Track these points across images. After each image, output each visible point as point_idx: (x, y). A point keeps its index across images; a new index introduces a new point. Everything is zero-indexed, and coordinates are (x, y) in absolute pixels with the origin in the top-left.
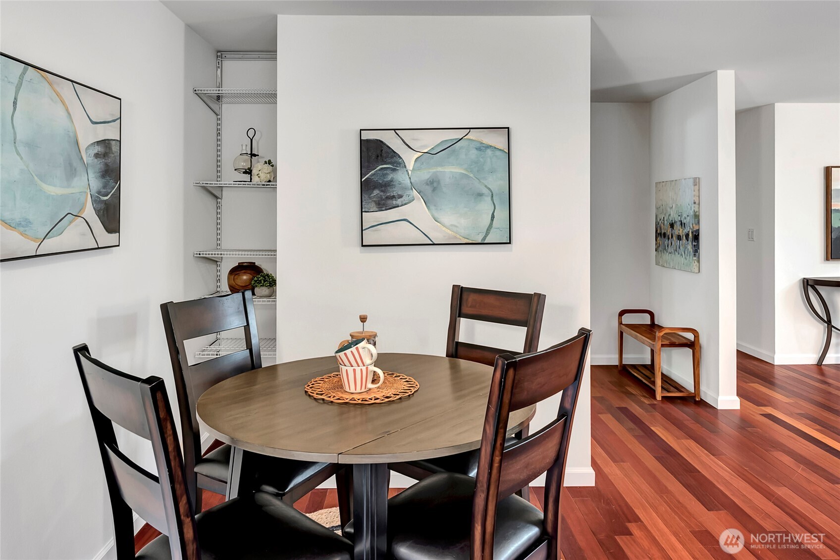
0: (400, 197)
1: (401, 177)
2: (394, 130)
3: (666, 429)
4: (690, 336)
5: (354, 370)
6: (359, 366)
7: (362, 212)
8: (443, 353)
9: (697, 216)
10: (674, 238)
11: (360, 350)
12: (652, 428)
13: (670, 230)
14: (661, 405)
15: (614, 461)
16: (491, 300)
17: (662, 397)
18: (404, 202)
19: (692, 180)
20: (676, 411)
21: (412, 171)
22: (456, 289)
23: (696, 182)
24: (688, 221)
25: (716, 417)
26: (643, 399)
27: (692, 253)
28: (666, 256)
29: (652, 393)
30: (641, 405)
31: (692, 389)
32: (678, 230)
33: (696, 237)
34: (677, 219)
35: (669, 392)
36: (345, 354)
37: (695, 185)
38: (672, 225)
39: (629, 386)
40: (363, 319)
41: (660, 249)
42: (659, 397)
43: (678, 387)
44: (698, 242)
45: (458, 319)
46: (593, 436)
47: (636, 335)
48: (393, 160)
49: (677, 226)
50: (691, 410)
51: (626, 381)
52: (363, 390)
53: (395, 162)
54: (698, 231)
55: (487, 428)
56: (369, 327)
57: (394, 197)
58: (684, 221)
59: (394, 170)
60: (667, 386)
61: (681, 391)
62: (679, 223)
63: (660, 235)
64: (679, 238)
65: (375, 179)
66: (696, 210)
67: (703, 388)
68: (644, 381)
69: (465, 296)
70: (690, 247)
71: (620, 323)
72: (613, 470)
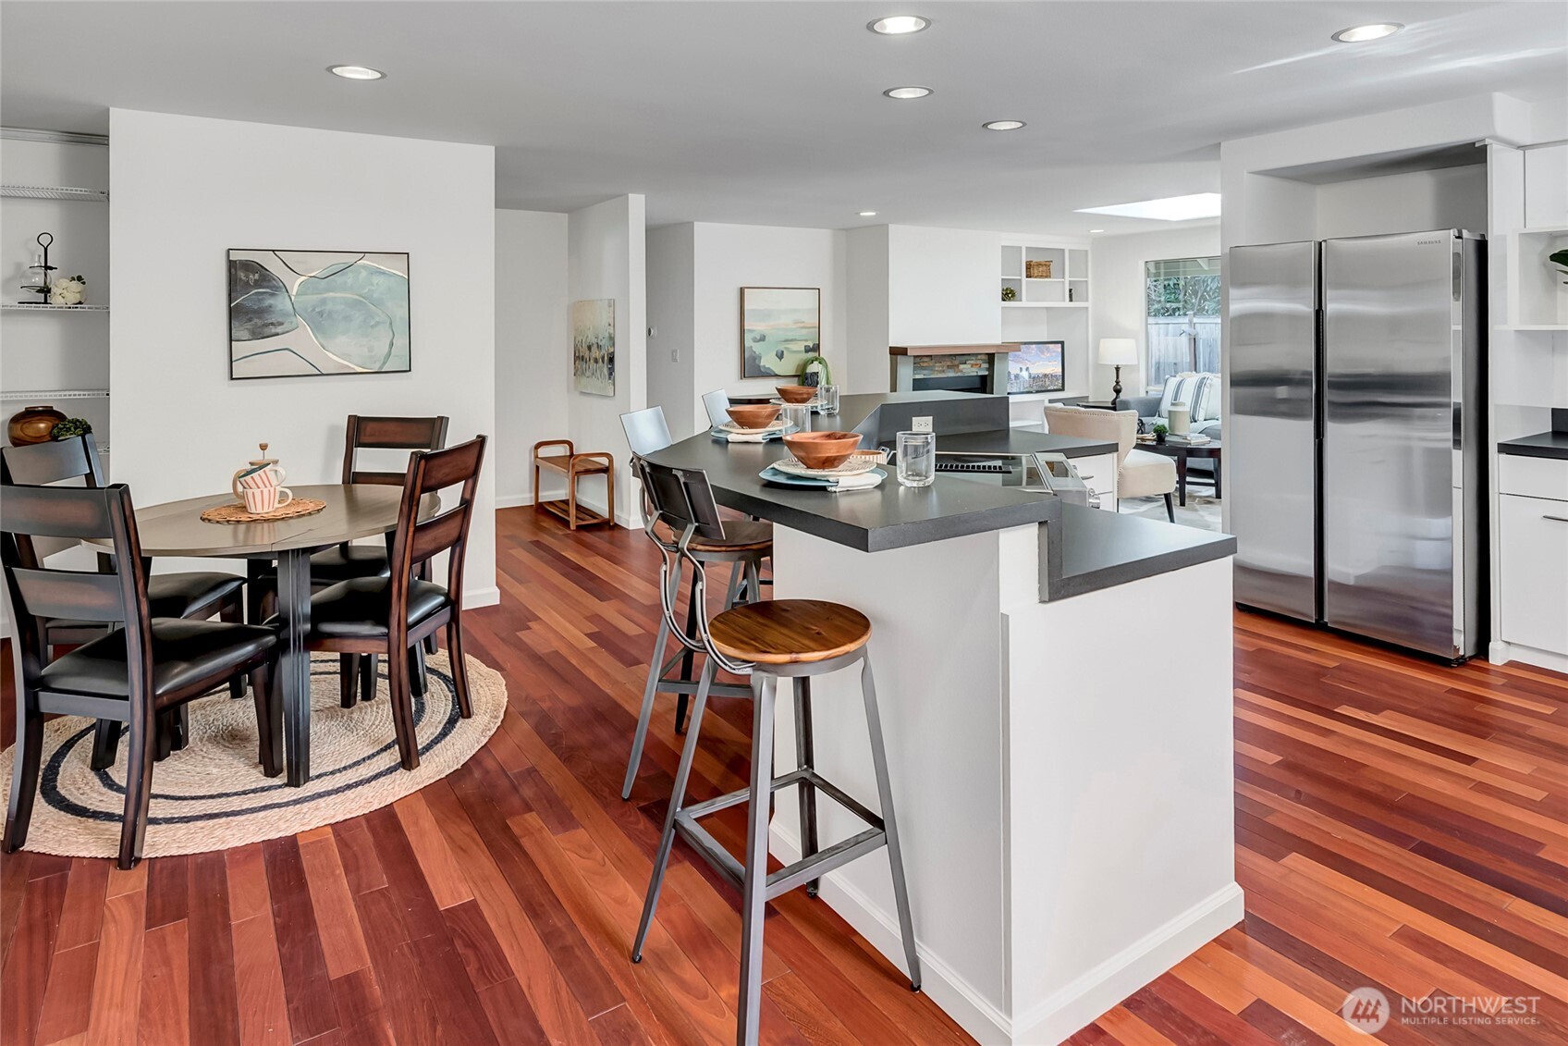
0: (281, 324)
1: (281, 303)
2: (273, 251)
3: (578, 552)
4: (605, 461)
5: (262, 492)
6: (266, 487)
7: (231, 340)
8: (339, 481)
9: (612, 339)
10: (592, 361)
11: (267, 472)
12: (563, 554)
13: (588, 352)
14: (575, 533)
15: (521, 582)
16: (392, 427)
17: (577, 526)
18: (286, 330)
19: (606, 302)
20: (589, 537)
21: (295, 296)
22: (352, 419)
23: (612, 304)
24: (604, 343)
25: (628, 537)
26: (557, 531)
27: (607, 376)
28: (584, 380)
29: (566, 524)
30: (554, 536)
31: (606, 515)
32: (596, 353)
33: (611, 360)
34: (594, 341)
35: (583, 520)
36: (252, 477)
37: (610, 306)
38: (589, 348)
39: (544, 521)
40: (263, 447)
41: (579, 373)
42: (573, 527)
43: (593, 515)
44: (613, 365)
45: (355, 449)
46: (499, 564)
47: (552, 468)
48: (271, 284)
49: (594, 349)
50: (606, 534)
51: (542, 518)
52: (271, 509)
53: (274, 286)
54: (613, 352)
55: (404, 507)
56: (269, 455)
57: (272, 324)
58: (600, 343)
59: (273, 295)
60: (581, 516)
61: (596, 518)
62: (595, 346)
63: (579, 358)
64: (596, 361)
65: (249, 304)
66: (612, 332)
67: (616, 512)
68: (560, 514)
69: (363, 426)
70: (606, 371)
71: (537, 457)
72: (518, 591)
